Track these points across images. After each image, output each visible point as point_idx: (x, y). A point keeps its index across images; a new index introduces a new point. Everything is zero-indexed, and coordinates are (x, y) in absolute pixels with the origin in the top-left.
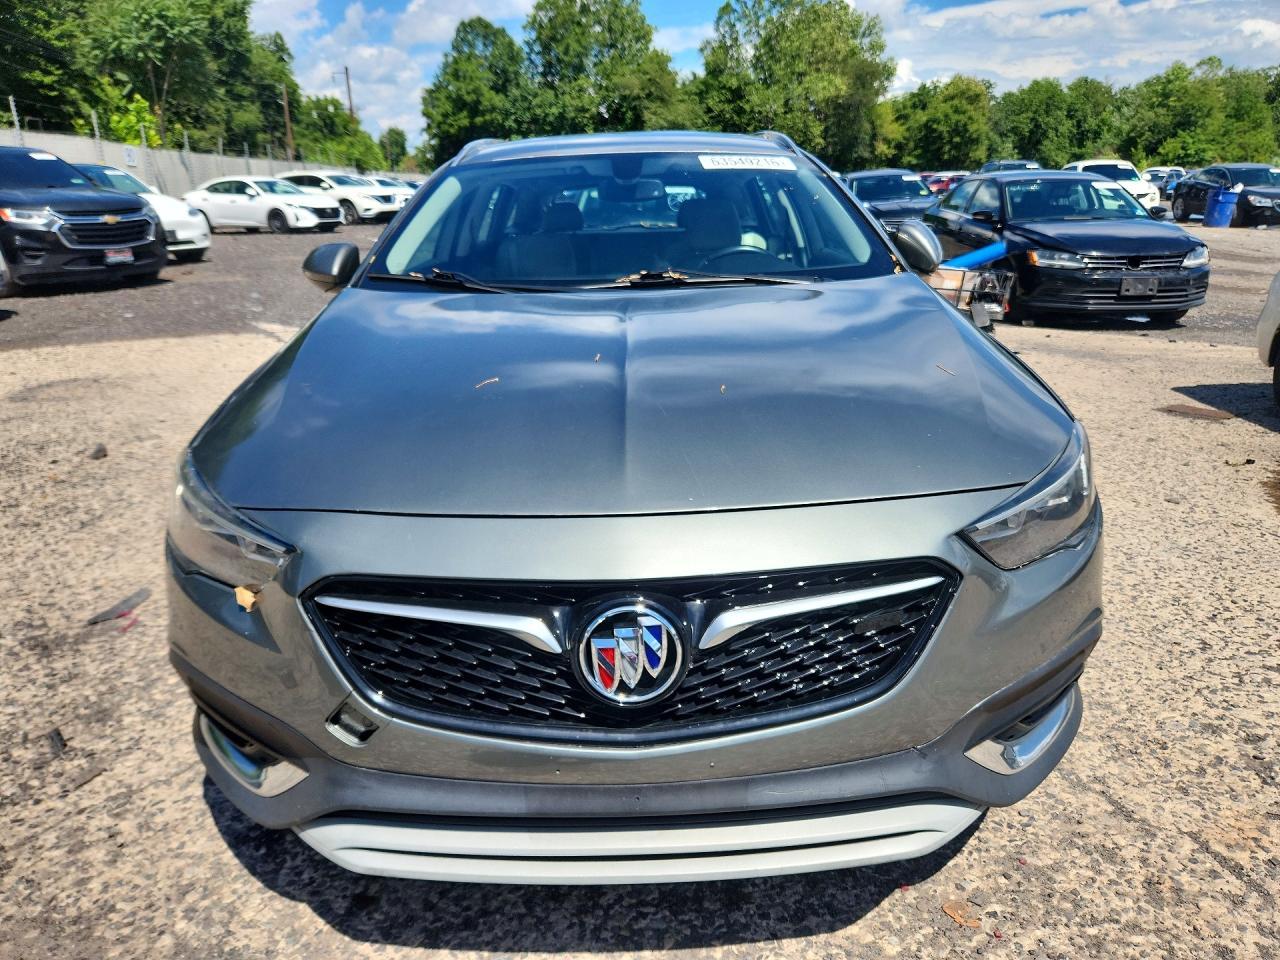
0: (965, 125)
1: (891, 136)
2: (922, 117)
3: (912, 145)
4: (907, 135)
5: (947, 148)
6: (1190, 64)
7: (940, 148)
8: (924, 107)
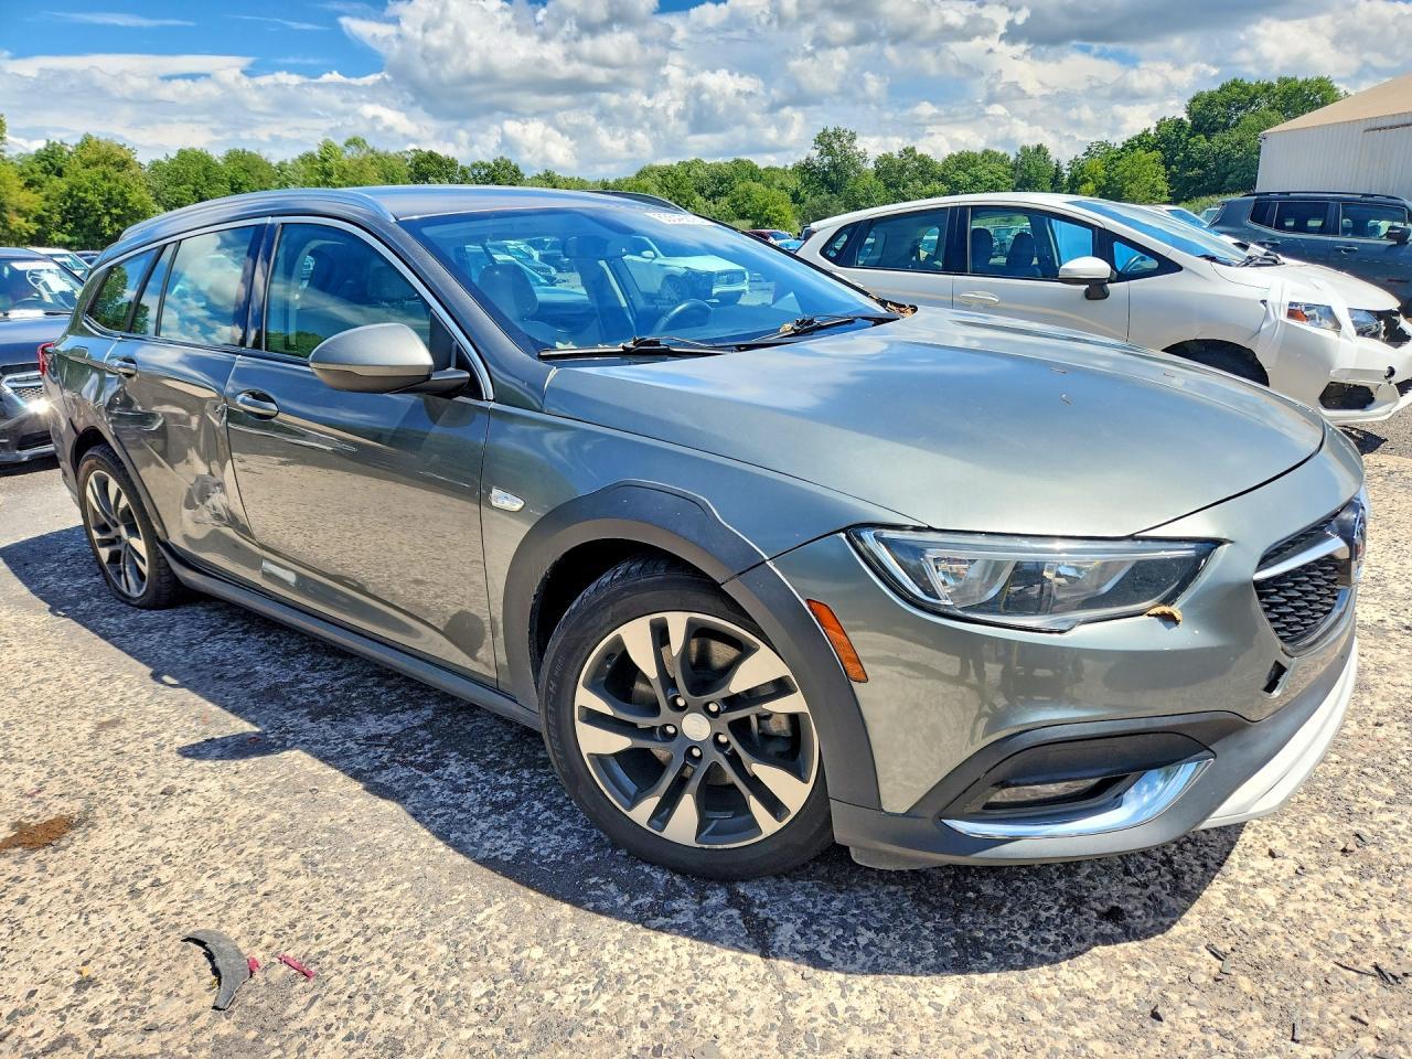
0: (122, 194)
1: (26, 207)
2: (62, 185)
3: (57, 218)
4: (46, 205)
5: (107, 219)
6: (339, 143)
7: (97, 222)
8: (60, 173)
